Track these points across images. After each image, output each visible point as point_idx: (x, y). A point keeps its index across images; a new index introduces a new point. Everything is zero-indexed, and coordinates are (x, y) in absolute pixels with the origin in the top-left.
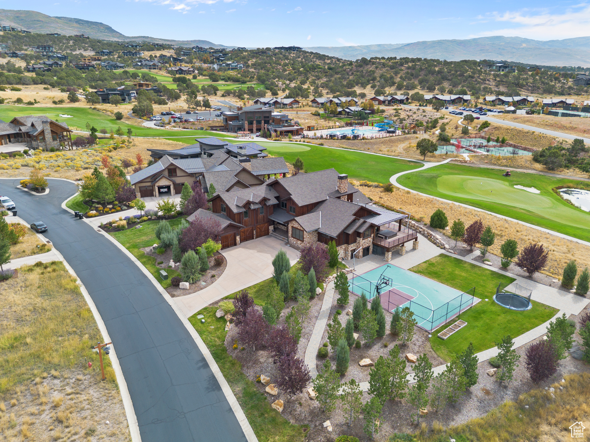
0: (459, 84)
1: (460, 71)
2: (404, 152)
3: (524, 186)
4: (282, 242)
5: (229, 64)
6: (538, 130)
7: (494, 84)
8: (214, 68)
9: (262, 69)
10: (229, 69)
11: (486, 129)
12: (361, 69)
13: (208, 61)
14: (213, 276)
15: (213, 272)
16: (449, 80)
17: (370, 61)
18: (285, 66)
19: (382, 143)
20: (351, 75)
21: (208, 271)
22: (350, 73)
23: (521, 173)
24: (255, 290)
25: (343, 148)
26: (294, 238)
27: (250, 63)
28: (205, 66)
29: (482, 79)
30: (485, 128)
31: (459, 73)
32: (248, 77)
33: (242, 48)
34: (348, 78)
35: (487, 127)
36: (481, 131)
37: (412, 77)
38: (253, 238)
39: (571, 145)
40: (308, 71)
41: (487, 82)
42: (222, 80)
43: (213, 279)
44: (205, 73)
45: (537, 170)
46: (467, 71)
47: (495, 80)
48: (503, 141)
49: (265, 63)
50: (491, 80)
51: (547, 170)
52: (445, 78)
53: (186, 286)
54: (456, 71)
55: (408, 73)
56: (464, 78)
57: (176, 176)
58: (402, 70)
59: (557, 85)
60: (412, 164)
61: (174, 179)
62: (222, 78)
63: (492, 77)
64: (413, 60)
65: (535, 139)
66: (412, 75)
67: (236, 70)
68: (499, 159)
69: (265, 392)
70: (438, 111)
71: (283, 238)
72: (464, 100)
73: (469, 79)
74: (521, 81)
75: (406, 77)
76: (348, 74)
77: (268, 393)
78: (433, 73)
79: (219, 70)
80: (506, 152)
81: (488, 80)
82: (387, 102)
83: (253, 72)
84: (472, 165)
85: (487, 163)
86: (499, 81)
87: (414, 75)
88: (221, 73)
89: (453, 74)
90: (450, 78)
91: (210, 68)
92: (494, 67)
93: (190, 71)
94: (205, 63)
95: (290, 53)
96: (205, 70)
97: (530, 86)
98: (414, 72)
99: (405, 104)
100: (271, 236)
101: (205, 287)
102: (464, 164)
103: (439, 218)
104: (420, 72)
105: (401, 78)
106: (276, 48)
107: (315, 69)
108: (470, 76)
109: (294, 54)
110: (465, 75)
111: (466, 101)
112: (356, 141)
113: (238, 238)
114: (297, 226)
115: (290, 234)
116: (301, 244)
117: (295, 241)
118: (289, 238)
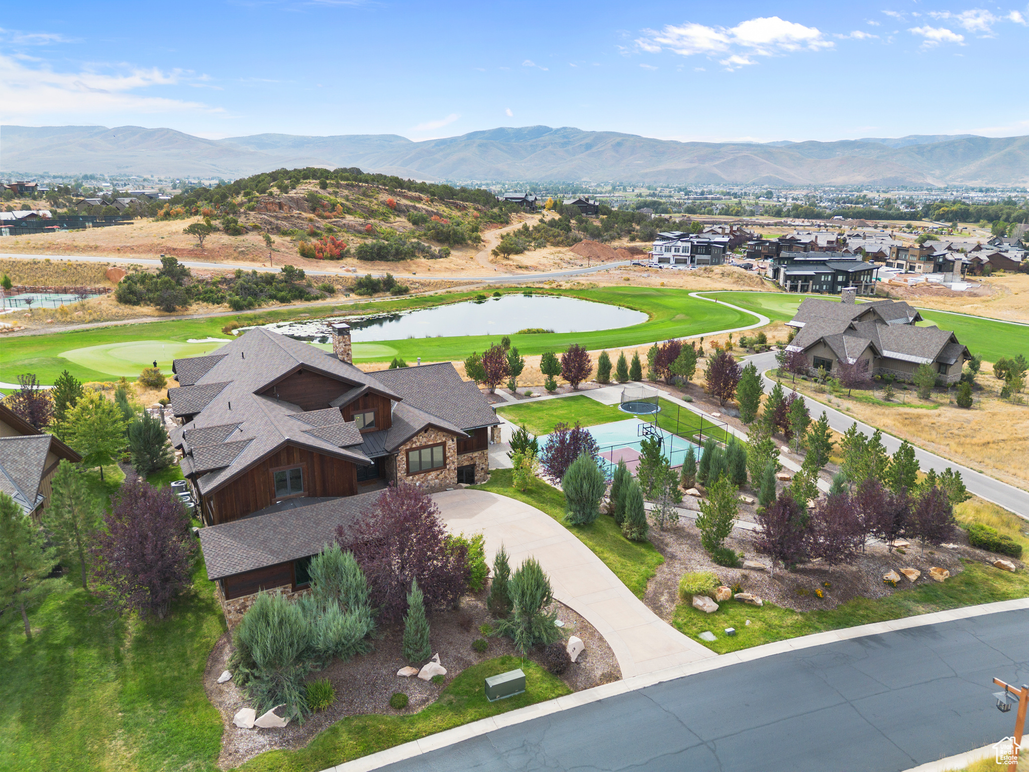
6: (51, 258)
23: (142, 325)
26: (414, 474)
45: (154, 316)
84: (36, 333)
85: (53, 322)
114: (425, 440)
115: (403, 472)
116: (437, 478)
117: (417, 480)
118: (399, 483)
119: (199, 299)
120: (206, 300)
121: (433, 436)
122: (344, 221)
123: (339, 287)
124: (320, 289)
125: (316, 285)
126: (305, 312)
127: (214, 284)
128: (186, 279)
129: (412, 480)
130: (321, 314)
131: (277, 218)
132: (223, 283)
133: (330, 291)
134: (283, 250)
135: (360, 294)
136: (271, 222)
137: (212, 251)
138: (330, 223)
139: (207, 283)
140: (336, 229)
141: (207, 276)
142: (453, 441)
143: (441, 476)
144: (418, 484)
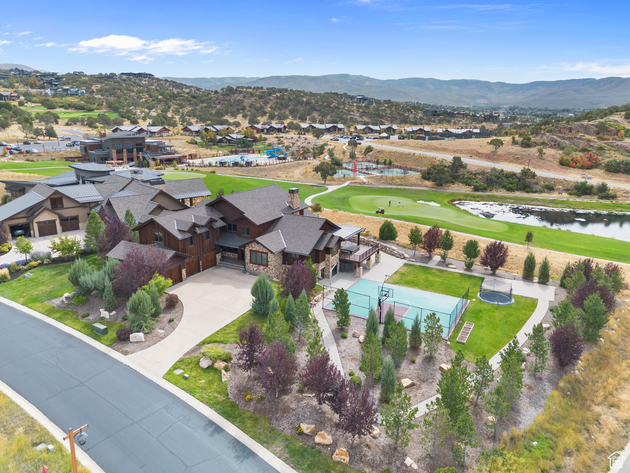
0: (328, 115)
1: (327, 102)
2: (302, 177)
3: (425, 201)
4: (238, 271)
5: (67, 90)
6: (418, 152)
7: (358, 115)
8: (46, 94)
9: (111, 95)
10: (67, 95)
11: (371, 153)
12: (228, 98)
13: (37, 86)
14: (171, 321)
15: (168, 316)
16: (317, 110)
17: (236, 90)
18: (140, 93)
19: (277, 169)
20: (218, 104)
21: (161, 315)
22: (217, 102)
23: (416, 190)
24: (235, 328)
25: (238, 175)
26: (253, 263)
27: (94, 88)
28: (34, 91)
29: (347, 110)
30: (369, 152)
31: (325, 104)
32: (94, 104)
33: (79, 73)
34: (216, 107)
35: (371, 151)
36: (367, 155)
37: (282, 107)
38: (199, 271)
39: (451, 162)
40: (168, 99)
41: (352, 113)
42: (61, 107)
43: (172, 323)
44: (34, 99)
45: (428, 187)
46: (333, 102)
47: (359, 111)
48: (390, 163)
49: (114, 89)
50: (355, 112)
51: (436, 187)
52: (313, 109)
53: (140, 337)
54: (323, 102)
55: (277, 103)
56: (331, 109)
57: (62, 207)
58: (271, 100)
59: (411, 116)
60: (315, 188)
61: (59, 211)
62: (59, 104)
63: (355, 108)
64: (280, 91)
65: (417, 159)
66: (282, 105)
67: (78, 96)
68: (393, 179)
69: (315, 443)
70: (318, 138)
71: (237, 267)
72: (338, 128)
73: (336, 110)
74: (381, 113)
75: (276, 107)
76: (215, 103)
77: (319, 444)
78: (302, 103)
79: (54, 96)
80: (396, 173)
81: (353, 111)
82: (265, 131)
83: (99, 99)
84: (371, 186)
85: (383, 183)
86: (362, 112)
87: (284, 105)
88: (57, 99)
89: (321, 105)
90: (318, 108)
91: (41, 93)
92: (355, 99)
93: (13, 96)
94: (32, 88)
95: (141, 80)
96: (35, 96)
97: (389, 117)
98: (283, 102)
99: (283, 133)
100: (220, 266)
101: (166, 335)
102: (364, 185)
103: (389, 230)
104: (289, 102)
105: (271, 107)
106: (123, 74)
107: (176, 97)
108: (336, 107)
109: (145, 81)
110: (332, 106)
111: (340, 129)
112: (250, 168)
113: (184, 272)
114: (257, 248)
115: (248, 260)
117: (255, 267)
118: (247, 265)
119: (460, 182)
120: (463, 183)
121: (262, 247)
122: (619, 143)
123: (561, 187)
124: (542, 187)
125: (542, 183)
126: (512, 199)
127: (475, 175)
128: (461, 170)
129: (252, 266)
130: (522, 202)
131: (563, 138)
132: (481, 174)
133: (550, 189)
134: (549, 159)
135: (570, 194)
136: (557, 141)
137: (500, 155)
138: (605, 143)
139: (472, 173)
140: (607, 147)
141: (473, 169)
142: (271, 254)
144: (255, 269)
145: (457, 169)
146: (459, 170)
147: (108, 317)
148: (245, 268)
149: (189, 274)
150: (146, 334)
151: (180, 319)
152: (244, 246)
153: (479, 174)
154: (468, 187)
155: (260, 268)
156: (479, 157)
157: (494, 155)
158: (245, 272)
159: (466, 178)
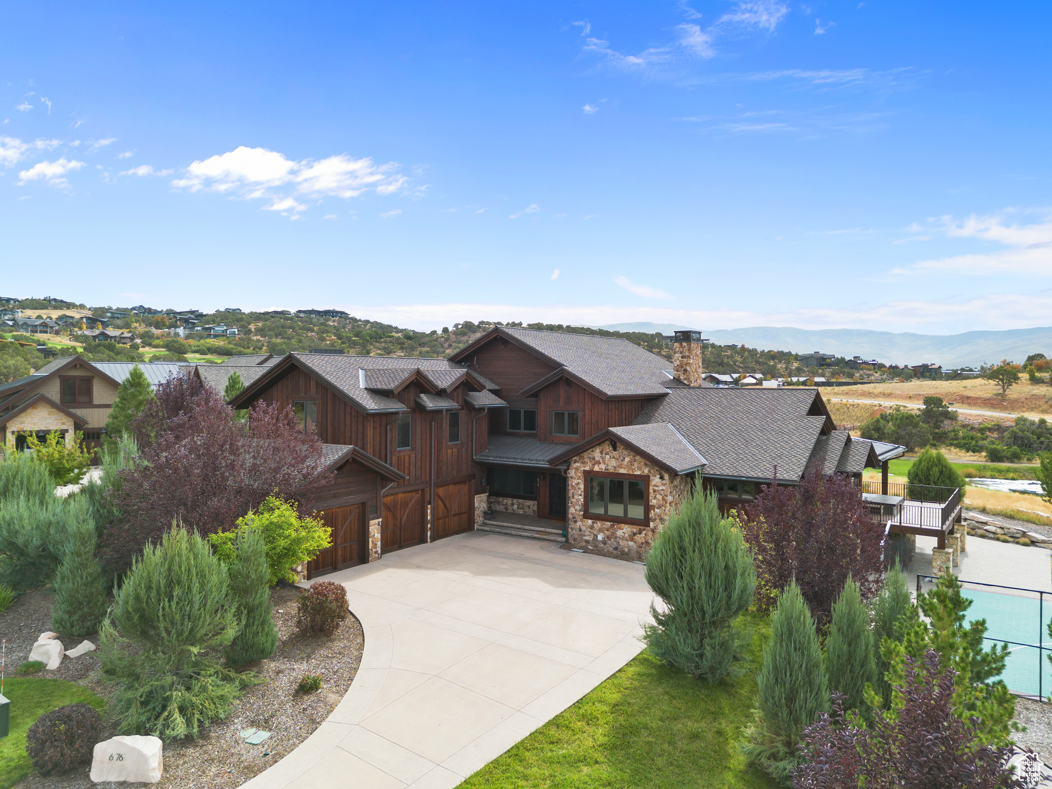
4: (545, 544)
5: (210, 329)
8: (177, 334)
9: (276, 336)
10: (209, 336)
12: (465, 338)
13: (165, 325)
14: (307, 688)
15: (300, 669)
17: (479, 326)
18: (323, 333)
20: (447, 348)
21: (271, 666)
22: (446, 345)
26: (596, 518)
27: (252, 327)
28: (157, 332)
32: (249, 348)
33: (233, 310)
34: (444, 352)
38: (423, 540)
39: (920, 410)
40: (368, 341)
42: (194, 352)
43: (308, 700)
44: (156, 342)
49: (283, 327)
53: (142, 758)
57: (90, 404)
62: (193, 348)
67: (225, 338)
76: (443, 347)
79: (188, 337)
83: (258, 341)
88: (191, 342)
91: (169, 334)
93: (124, 338)
94: (157, 327)
95: (327, 320)
96: (158, 338)
100: (483, 532)
101: (271, 757)
106: (300, 312)
107: (381, 338)
109: (334, 321)
113: (375, 529)
114: (613, 463)
115: (578, 508)
116: (632, 537)
117: (600, 530)
118: (572, 525)
119: (951, 445)
120: (958, 446)
121: (627, 459)
127: (982, 430)
128: (947, 422)
129: (592, 527)
132: (995, 430)
137: (1016, 401)
139: (972, 428)
141: (975, 422)
142: (662, 478)
143: (640, 538)
144: (600, 537)
145: (937, 421)
146: (942, 422)
147: (54, 663)
148: (565, 535)
149: (393, 543)
150: (172, 744)
151: (344, 684)
152: (566, 460)
153: (990, 430)
154: (972, 454)
155: (619, 533)
156: (969, 404)
157: (1003, 400)
158: (567, 545)
159: (964, 438)
